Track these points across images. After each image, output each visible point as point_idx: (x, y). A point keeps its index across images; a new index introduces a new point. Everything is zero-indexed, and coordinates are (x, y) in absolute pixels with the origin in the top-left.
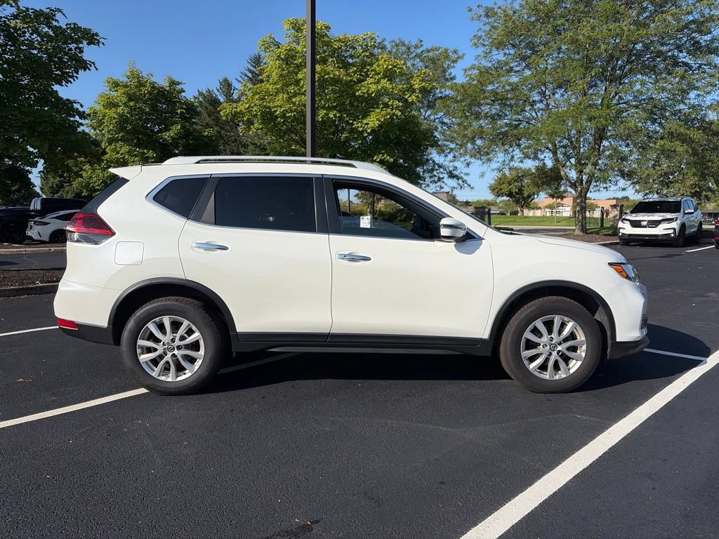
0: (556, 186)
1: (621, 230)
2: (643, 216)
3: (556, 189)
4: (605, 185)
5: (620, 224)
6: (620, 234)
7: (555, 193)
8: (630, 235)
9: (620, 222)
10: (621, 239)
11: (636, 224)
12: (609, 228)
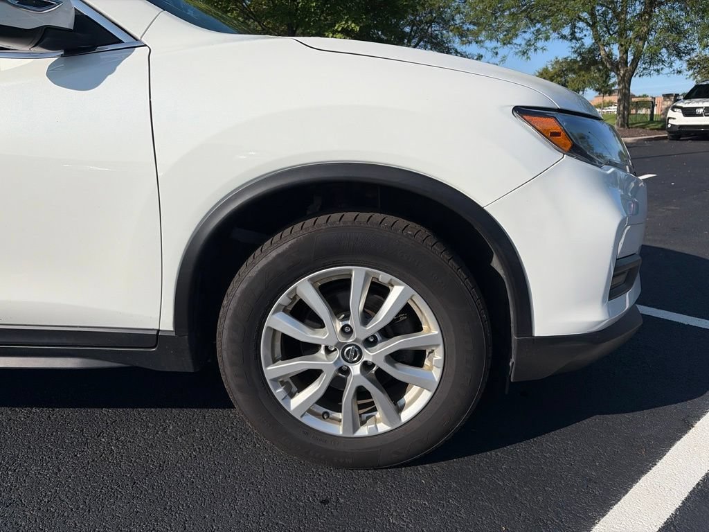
0: (604, 79)
1: (671, 122)
2: (698, 102)
3: (605, 82)
4: (655, 67)
5: (670, 114)
6: (669, 126)
7: (603, 87)
8: (681, 126)
9: (670, 111)
10: (670, 132)
11: (689, 112)
12: (659, 122)
